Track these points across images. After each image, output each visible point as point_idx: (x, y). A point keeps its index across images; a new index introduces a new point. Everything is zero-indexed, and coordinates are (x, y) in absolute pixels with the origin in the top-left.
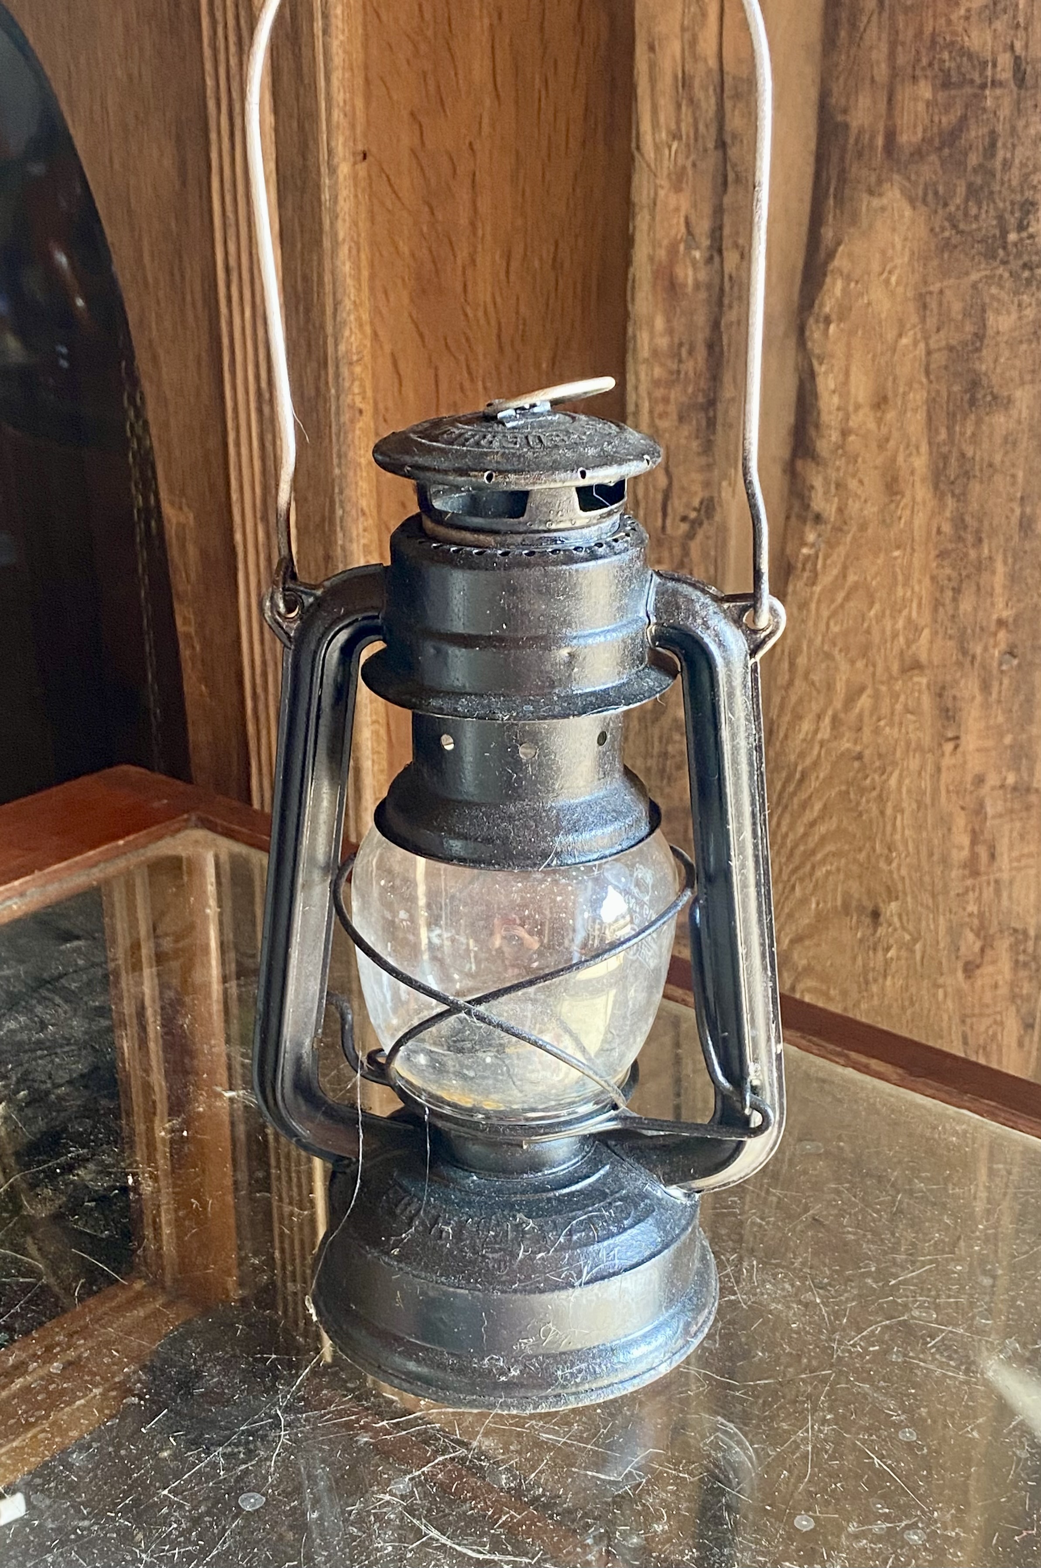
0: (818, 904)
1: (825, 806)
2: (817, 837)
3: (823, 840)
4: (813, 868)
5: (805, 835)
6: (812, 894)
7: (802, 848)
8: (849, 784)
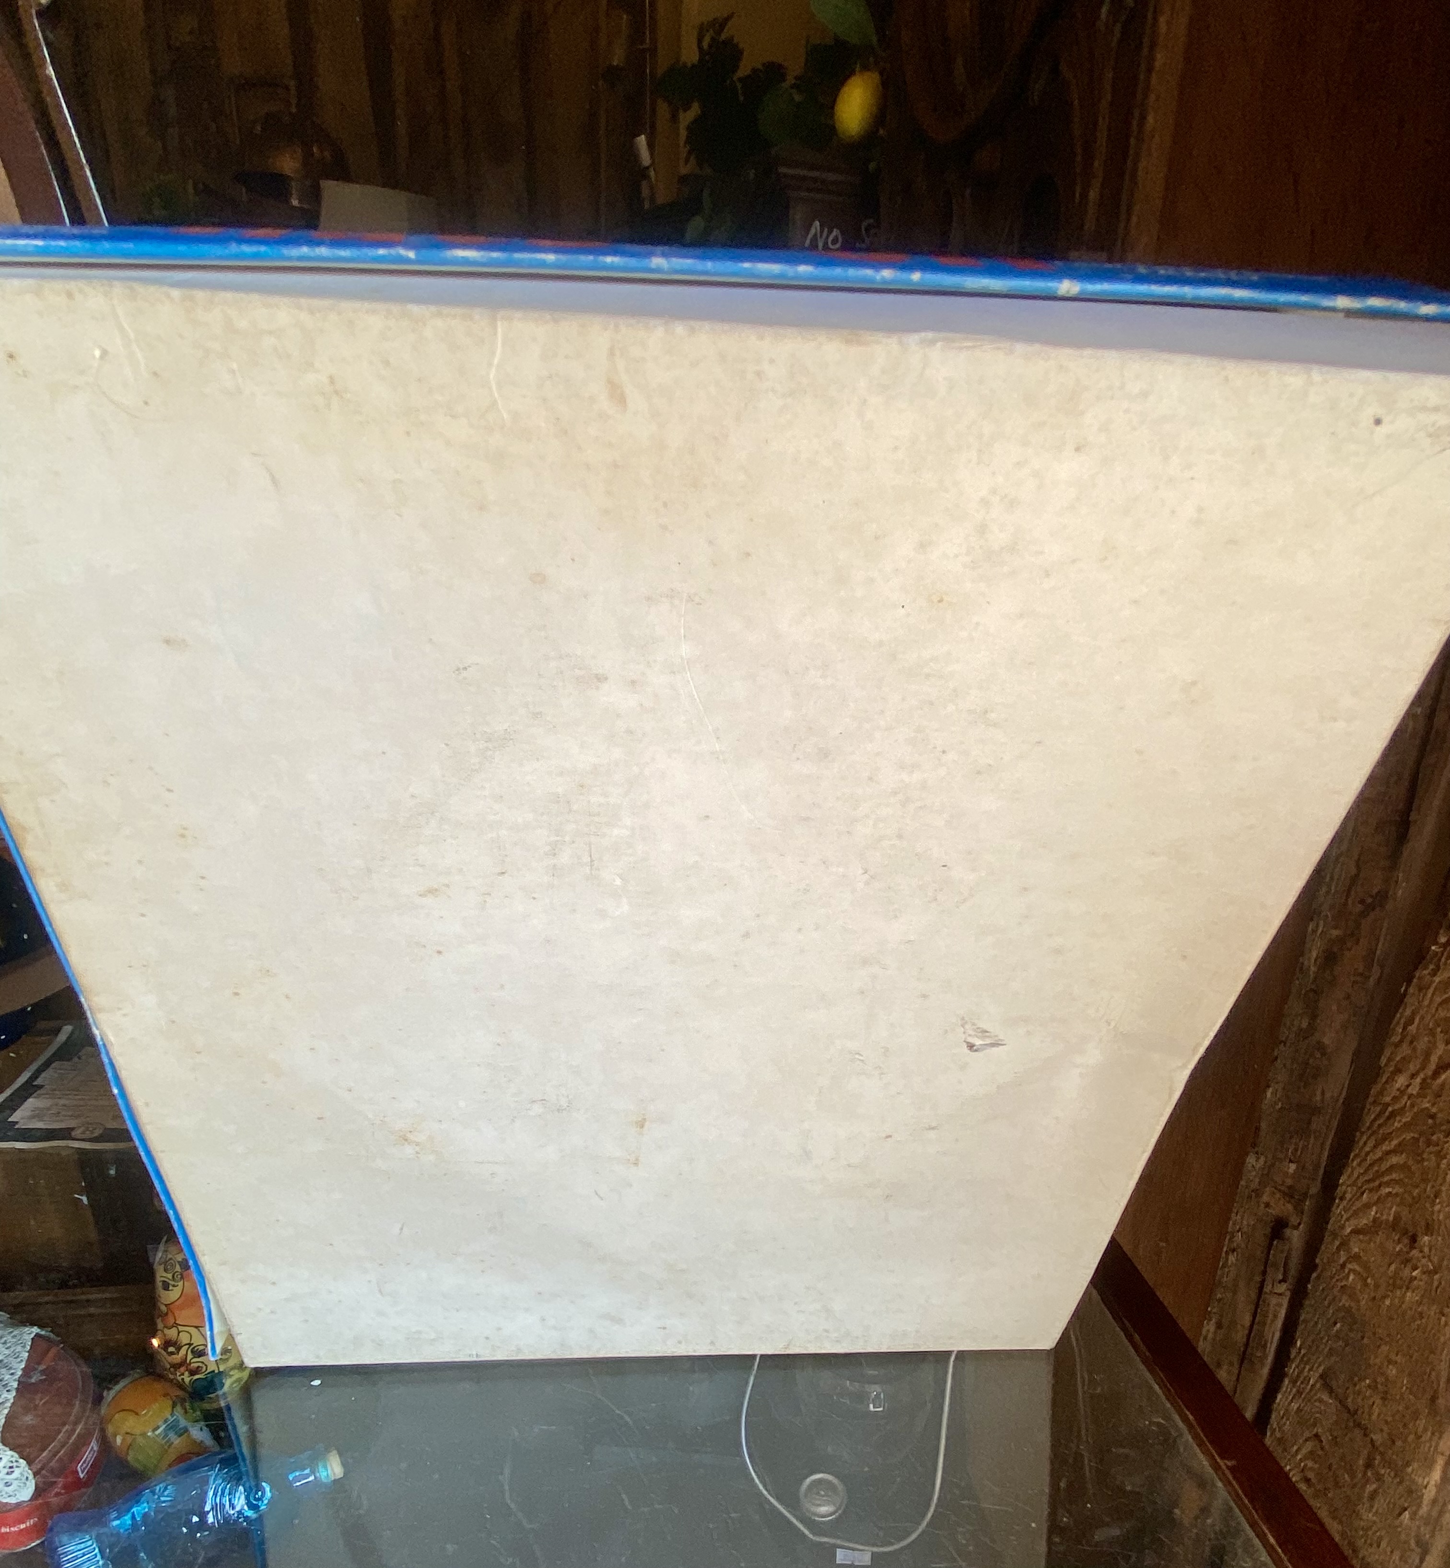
0: (1376, 1213)
1: (1400, 1144)
2: (1388, 1164)
3: (1392, 1168)
4: (1380, 1186)
5: (1381, 1159)
6: (1375, 1204)
7: (1376, 1168)
8: (1421, 1134)
